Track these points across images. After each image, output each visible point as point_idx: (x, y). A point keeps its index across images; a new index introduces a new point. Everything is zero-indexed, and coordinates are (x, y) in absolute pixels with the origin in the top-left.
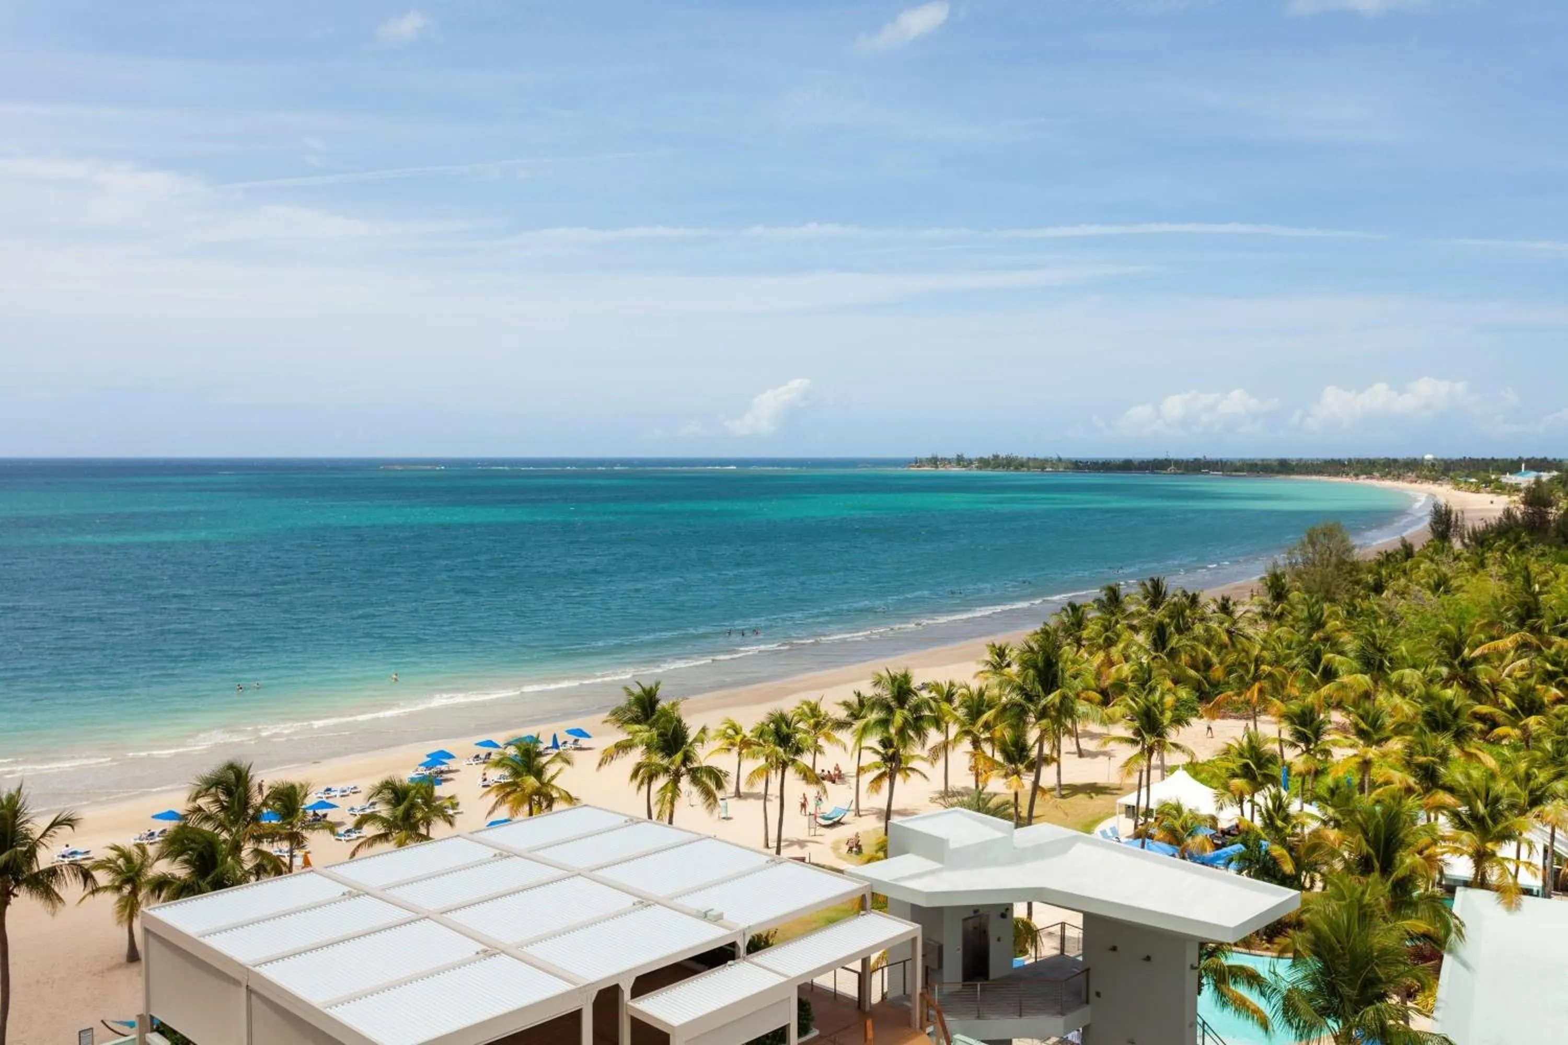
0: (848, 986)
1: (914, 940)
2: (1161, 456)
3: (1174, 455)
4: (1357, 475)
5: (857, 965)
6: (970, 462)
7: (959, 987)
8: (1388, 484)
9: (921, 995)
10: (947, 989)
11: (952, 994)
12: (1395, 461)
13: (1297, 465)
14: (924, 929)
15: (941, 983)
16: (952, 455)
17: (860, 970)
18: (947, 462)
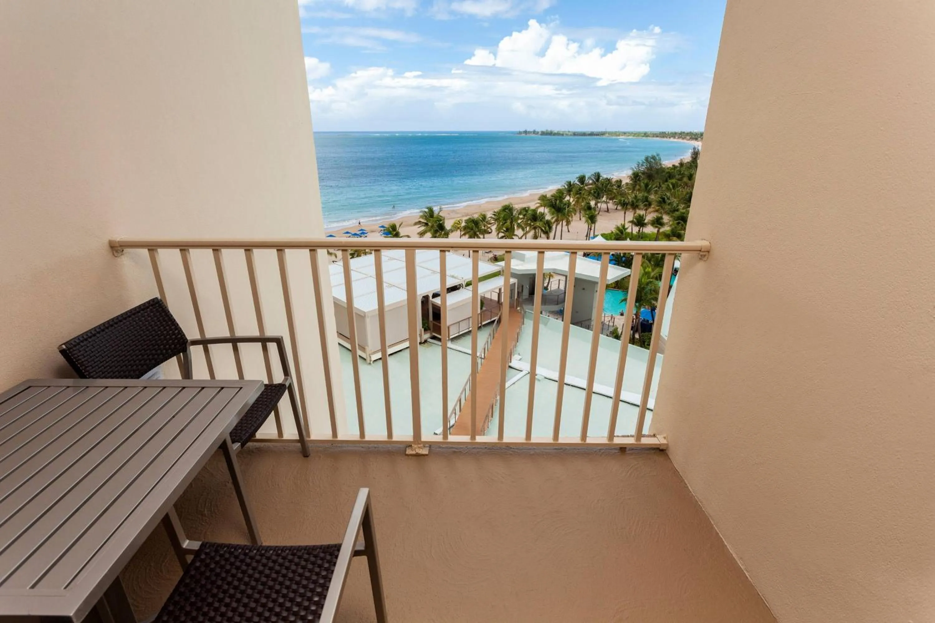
0: (495, 297)
1: (515, 284)
2: (603, 130)
3: (609, 130)
4: (670, 138)
5: (498, 291)
6: (538, 133)
7: (528, 297)
8: (680, 140)
9: (517, 299)
10: (524, 297)
11: (526, 299)
12: (684, 133)
13: (651, 134)
14: (518, 281)
15: (522, 296)
16: (532, 130)
17: (498, 292)
18: (530, 132)
